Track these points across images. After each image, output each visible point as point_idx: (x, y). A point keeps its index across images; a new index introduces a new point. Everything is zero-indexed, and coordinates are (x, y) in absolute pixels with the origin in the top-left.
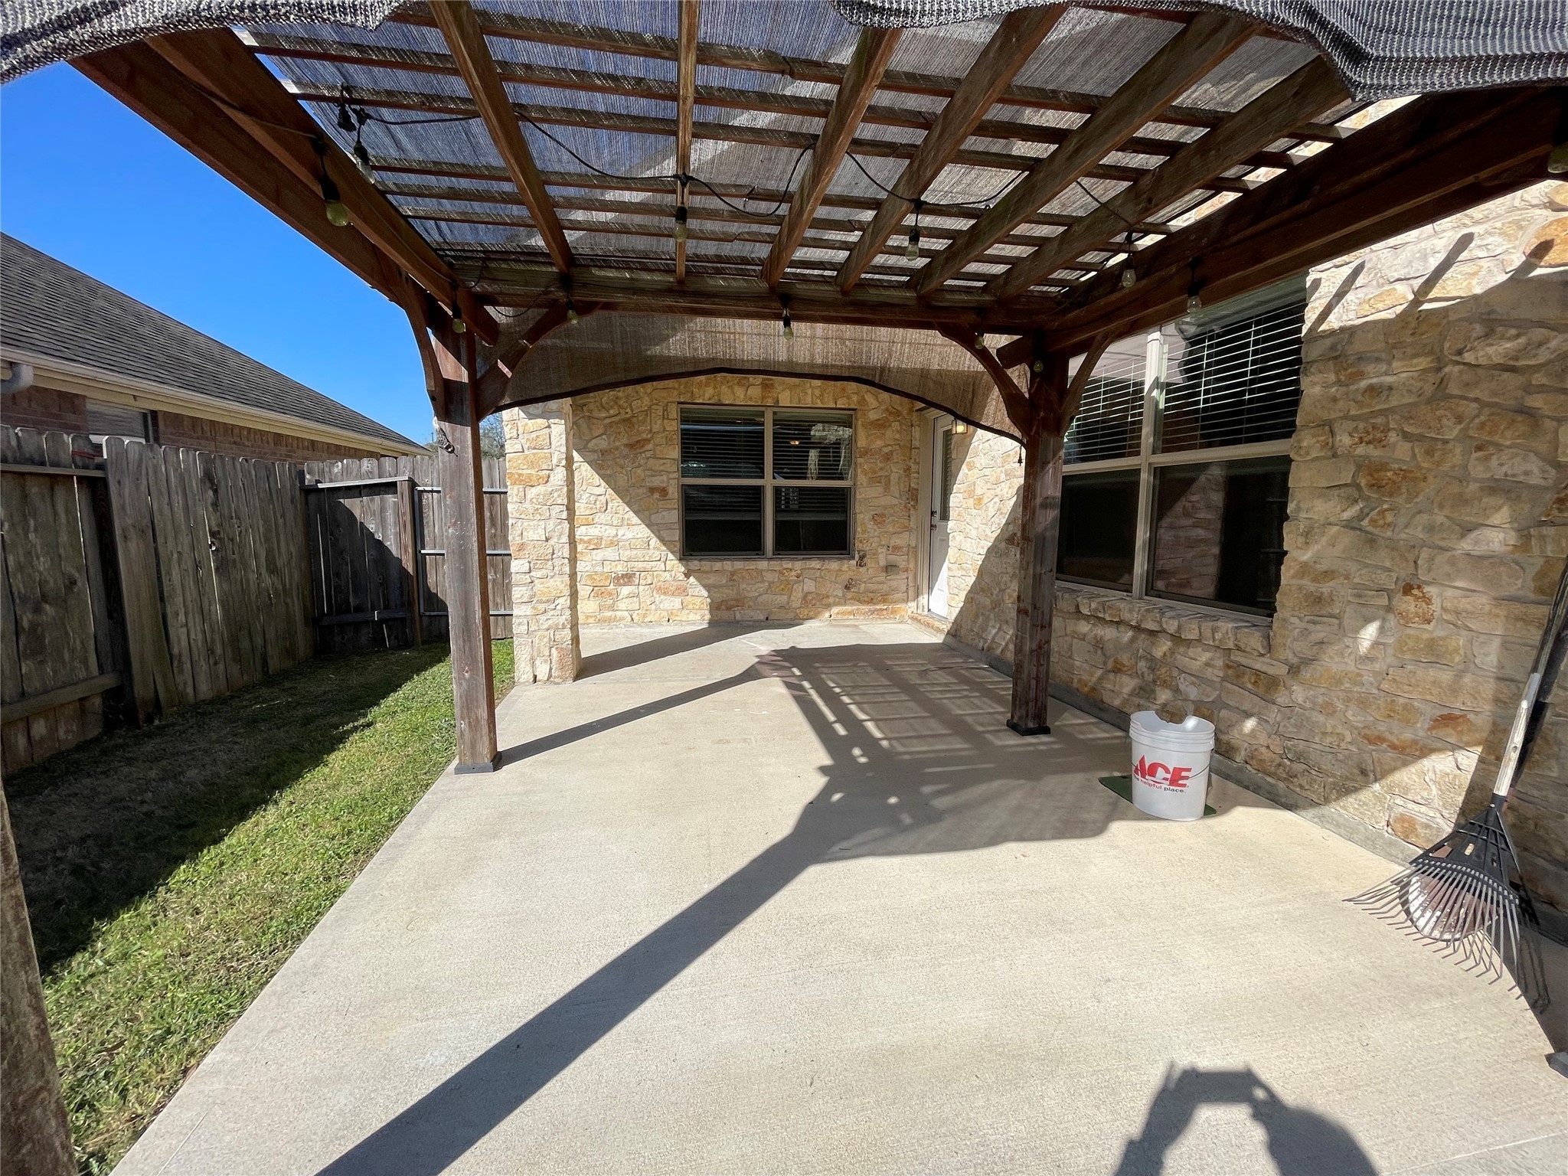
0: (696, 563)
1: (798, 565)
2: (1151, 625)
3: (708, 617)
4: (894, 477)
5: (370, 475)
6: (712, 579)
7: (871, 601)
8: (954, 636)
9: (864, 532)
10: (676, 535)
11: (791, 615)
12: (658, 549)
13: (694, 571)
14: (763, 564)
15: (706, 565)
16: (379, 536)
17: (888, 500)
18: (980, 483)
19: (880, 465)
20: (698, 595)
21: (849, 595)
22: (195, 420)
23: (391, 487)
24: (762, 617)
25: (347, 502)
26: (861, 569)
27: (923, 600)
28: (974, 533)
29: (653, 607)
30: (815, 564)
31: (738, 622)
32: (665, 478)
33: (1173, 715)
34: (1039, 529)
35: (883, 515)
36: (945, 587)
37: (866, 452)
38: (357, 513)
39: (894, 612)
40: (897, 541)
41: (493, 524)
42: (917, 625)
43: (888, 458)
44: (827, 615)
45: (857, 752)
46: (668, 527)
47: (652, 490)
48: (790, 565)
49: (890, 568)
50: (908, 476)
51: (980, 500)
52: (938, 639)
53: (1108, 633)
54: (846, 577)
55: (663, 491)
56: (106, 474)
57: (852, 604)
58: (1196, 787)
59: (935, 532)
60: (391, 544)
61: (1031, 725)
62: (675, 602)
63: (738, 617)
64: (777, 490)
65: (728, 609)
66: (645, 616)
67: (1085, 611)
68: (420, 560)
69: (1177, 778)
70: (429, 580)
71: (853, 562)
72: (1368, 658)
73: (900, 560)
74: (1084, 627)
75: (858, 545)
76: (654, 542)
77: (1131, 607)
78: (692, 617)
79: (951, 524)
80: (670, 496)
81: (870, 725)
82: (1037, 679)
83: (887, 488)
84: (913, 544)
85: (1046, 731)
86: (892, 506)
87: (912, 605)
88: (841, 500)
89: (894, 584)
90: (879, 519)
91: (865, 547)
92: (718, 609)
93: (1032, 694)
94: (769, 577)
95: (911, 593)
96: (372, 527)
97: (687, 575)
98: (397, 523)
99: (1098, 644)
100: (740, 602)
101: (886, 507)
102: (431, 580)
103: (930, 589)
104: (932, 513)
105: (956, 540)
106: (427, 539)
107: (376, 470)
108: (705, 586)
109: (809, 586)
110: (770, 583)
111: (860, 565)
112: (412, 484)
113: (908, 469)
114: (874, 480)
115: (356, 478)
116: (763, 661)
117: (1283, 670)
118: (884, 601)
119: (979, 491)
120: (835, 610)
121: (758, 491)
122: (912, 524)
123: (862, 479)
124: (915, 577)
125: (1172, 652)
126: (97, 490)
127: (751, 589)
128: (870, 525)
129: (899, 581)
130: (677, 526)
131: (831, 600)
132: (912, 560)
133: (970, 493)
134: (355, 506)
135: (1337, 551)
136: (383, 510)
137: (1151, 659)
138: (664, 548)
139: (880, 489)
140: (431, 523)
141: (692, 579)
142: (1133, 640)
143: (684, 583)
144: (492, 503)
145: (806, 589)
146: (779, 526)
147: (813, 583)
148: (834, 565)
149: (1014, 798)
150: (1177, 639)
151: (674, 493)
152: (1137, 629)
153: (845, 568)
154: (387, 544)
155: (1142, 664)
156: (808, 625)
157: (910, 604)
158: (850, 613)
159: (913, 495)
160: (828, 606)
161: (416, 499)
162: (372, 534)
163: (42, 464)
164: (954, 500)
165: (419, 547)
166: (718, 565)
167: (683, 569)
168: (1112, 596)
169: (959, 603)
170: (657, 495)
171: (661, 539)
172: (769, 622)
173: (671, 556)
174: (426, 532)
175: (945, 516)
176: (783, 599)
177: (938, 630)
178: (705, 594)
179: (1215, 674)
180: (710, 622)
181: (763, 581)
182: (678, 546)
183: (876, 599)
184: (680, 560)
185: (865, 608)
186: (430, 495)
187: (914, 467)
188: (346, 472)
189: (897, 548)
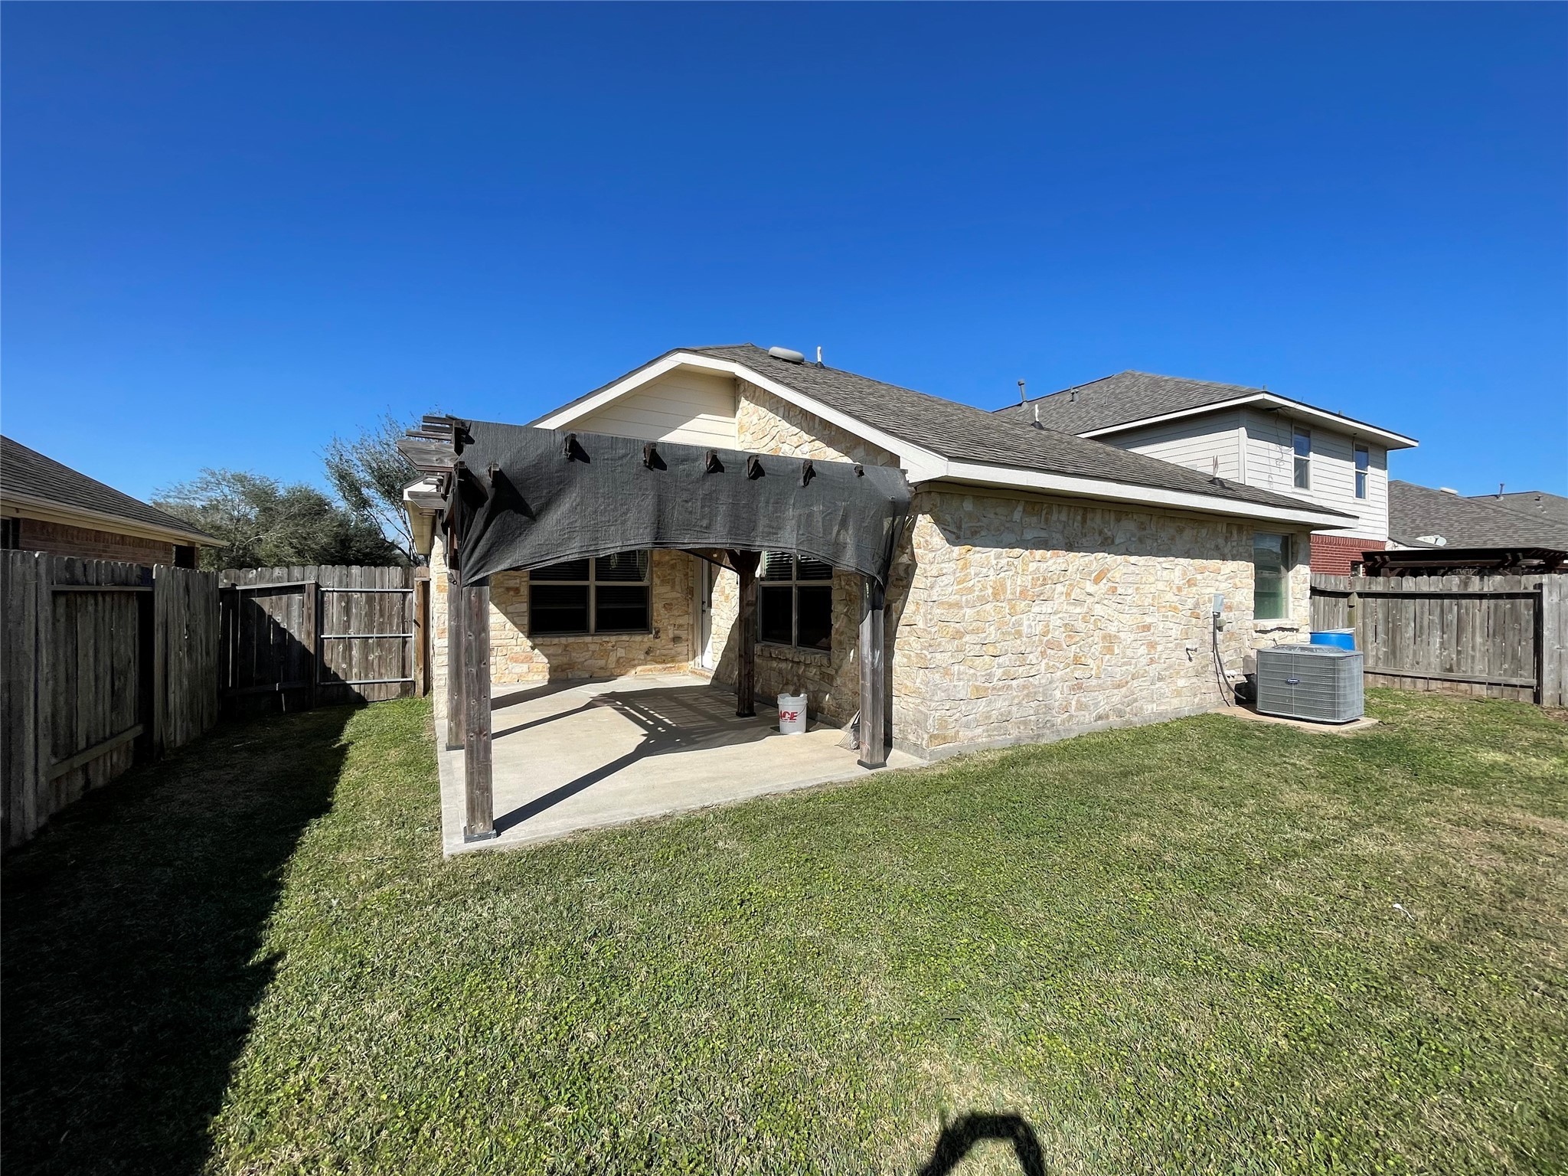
0: (540, 639)
1: (613, 639)
2: (796, 660)
3: (548, 677)
4: (677, 580)
5: (279, 579)
6: (552, 650)
7: (664, 662)
8: (716, 679)
9: (658, 616)
10: (525, 620)
11: (608, 674)
12: (512, 630)
13: (538, 645)
14: (588, 639)
15: (547, 640)
16: (284, 625)
17: (674, 595)
18: (727, 587)
19: (668, 572)
20: (541, 661)
21: (649, 658)
22: (44, 524)
23: (300, 589)
24: (587, 676)
25: (257, 600)
26: (657, 640)
27: (698, 659)
28: (725, 616)
29: (507, 671)
30: (625, 638)
31: (570, 680)
32: (518, 581)
33: (796, 694)
34: (747, 615)
35: (671, 604)
36: (711, 650)
37: (659, 564)
38: (266, 609)
39: (679, 668)
40: (680, 621)
41: (382, 615)
42: (695, 676)
43: (673, 567)
44: (634, 672)
45: (660, 729)
46: (519, 614)
47: (508, 589)
48: (607, 639)
49: (676, 639)
50: (687, 579)
51: (727, 597)
52: (708, 682)
53: (783, 665)
54: (645, 646)
55: (517, 590)
56: (154, 589)
57: (651, 664)
58: (801, 719)
59: (705, 615)
60: (295, 631)
61: (746, 712)
62: (525, 667)
63: (570, 676)
64: (598, 588)
65: (563, 671)
66: (500, 678)
67: (773, 656)
68: (319, 644)
69: (792, 717)
70: (326, 658)
71: (651, 636)
72: (852, 663)
73: (683, 634)
74: (775, 664)
75: (655, 624)
76: (509, 625)
77: (789, 651)
78: (536, 677)
79: (713, 610)
80: (522, 593)
81: (666, 720)
82: (748, 688)
83: (673, 587)
84: (691, 623)
85: (754, 715)
86: (677, 599)
87: (692, 663)
88: (642, 595)
89: (679, 649)
90: (668, 606)
91: (659, 625)
92: (555, 671)
93: (746, 697)
94: (592, 647)
95: (690, 656)
96: (278, 618)
97: (533, 648)
98: (301, 615)
99: (780, 672)
100: (571, 666)
101: (673, 599)
102: (327, 657)
103: (703, 652)
104: (703, 603)
105: (716, 620)
106: (326, 626)
107: (286, 576)
108: (546, 656)
109: (621, 652)
110: (593, 652)
111: (656, 637)
112: (317, 586)
113: (686, 575)
114: (664, 582)
115: (268, 582)
116: (595, 699)
117: (833, 672)
118: (673, 661)
119: (727, 592)
120: (639, 668)
121: (586, 588)
122: (690, 610)
123: (656, 581)
124: (693, 645)
125: (804, 671)
126: (146, 602)
127: (578, 656)
128: (662, 611)
129: (682, 648)
130: (526, 614)
131: (636, 662)
132: (690, 632)
133: (723, 592)
134: (266, 604)
135: (843, 624)
136: (289, 606)
137: (798, 676)
138: (516, 629)
139: (669, 588)
140: (330, 615)
141: (536, 651)
142: (792, 667)
143: (530, 654)
144: (381, 600)
145: (619, 655)
146: (599, 613)
147: (623, 651)
148: (638, 638)
149: (732, 735)
150: (806, 665)
151: (525, 591)
152: (793, 661)
153: (646, 640)
154: (291, 631)
155: (795, 678)
156: (620, 680)
157: (690, 662)
158: (650, 670)
159: (690, 591)
160: (634, 666)
161: (319, 597)
162: (278, 624)
163: (127, 584)
164: (714, 596)
165: (319, 633)
166: (556, 641)
167: (530, 644)
168: (785, 648)
169: (718, 658)
170: (512, 593)
171: (515, 624)
172: (592, 679)
173: (521, 635)
174: (325, 621)
175: (710, 605)
176: (602, 663)
177: (707, 677)
178: (546, 661)
179: (817, 678)
180: (549, 681)
181: (588, 651)
182: (526, 628)
183: (666, 659)
184: (528, 637)
185: (660, 666)
186: (331, 594)
187: (690, 573)
188: (260, 577)
189: (680, 626)
